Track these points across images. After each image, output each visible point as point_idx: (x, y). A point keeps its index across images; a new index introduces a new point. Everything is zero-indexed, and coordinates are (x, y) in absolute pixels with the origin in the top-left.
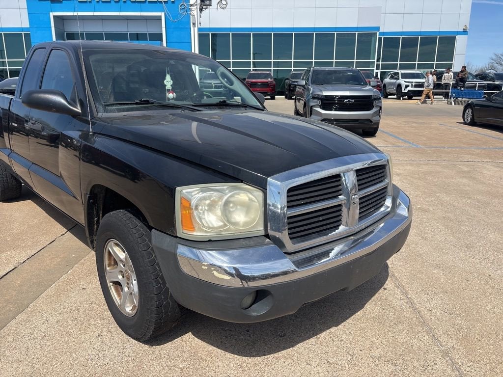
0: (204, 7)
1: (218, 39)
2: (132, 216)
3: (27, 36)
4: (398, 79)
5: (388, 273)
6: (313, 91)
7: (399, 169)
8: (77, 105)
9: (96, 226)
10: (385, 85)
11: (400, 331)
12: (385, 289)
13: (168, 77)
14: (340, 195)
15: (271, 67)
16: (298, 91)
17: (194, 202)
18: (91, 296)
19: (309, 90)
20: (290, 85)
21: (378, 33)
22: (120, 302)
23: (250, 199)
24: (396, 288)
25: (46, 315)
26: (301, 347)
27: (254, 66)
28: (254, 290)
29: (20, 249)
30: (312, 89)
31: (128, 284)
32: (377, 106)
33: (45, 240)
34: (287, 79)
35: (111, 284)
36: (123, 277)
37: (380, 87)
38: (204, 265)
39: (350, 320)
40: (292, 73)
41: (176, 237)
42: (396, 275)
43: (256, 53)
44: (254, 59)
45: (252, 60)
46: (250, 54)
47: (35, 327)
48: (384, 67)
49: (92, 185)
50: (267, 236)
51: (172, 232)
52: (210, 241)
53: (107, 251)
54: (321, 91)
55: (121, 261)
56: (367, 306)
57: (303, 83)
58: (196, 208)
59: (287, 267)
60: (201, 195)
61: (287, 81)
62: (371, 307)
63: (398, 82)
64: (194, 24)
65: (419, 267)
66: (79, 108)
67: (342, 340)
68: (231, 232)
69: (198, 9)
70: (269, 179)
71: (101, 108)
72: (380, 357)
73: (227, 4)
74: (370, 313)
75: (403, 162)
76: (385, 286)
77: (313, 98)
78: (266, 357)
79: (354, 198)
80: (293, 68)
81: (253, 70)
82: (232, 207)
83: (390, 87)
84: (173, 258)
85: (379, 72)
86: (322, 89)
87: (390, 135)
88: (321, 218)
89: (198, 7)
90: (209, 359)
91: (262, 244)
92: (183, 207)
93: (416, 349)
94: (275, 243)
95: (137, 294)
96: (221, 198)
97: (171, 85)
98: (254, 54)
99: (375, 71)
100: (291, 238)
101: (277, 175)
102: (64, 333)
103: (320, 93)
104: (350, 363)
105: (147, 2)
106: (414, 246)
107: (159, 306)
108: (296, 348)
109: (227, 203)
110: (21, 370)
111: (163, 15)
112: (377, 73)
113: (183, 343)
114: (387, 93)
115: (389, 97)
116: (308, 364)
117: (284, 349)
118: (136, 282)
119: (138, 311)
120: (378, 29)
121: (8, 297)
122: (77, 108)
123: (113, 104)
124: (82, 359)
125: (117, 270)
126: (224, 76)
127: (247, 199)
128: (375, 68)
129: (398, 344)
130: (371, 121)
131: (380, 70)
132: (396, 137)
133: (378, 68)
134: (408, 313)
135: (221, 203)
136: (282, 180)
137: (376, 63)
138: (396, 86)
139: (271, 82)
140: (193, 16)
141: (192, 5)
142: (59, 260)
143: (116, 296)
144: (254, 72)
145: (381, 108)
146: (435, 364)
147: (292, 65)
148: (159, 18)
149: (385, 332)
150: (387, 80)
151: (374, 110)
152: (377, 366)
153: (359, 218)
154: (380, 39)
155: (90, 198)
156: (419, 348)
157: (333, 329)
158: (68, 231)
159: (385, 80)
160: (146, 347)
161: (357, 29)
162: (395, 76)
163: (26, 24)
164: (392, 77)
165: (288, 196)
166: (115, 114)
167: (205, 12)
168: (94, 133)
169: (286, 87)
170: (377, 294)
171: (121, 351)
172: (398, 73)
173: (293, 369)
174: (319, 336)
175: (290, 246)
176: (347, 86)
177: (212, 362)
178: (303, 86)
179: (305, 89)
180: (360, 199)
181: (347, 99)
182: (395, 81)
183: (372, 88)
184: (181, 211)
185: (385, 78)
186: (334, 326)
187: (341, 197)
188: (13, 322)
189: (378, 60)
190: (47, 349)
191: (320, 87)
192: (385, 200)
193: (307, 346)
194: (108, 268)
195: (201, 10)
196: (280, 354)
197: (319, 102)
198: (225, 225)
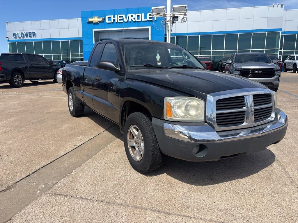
0: (174, 22)
1: (180, 40)
2: (142, 114)
3: (81, 42)
4: (294, 60)
5: (275, 159)
6: (236, 66)
7: (289, 111)
8: (118, 66)
9: (124, 121)
10: (285, 64)
11: (278, 184)
12: (272, 166)
13: (158, 55)
14: (244, 107)
15: (211, 54)
16: (227, 67)
17: (172, 104)
18: (119, 155)
19: (233, 66)
20: (222, 64)
21: (281, 32)
22: (134, 155)
23: (198, 104)
24: (279, 166)
25: (101, 160)
26: (222, 184)
27: (200, 54)
28: (199, 144)
29: (85, 136)
30: (235, 65)
31: (138, 147)
32: (277, 75)
33: (96, 133)
34: (220, 61)
35: (130, 147)
36: (136, 144)
37: (282, 65)
38: (176, 131)
39: (250, 177)
40: (223, 57)
41: (164, 120)
42: (280, 160)
43: (202, 47)
44: (200, 50)
45: (199, 51)
46: (198, 47)
47: (96, 164)
48: (284, 53)
49: (125, 101)
50: (206, 122)
51: (162, 117)
52: (179, 122)
53: (129, 131)
54: (241, 66)
55: (136, 136)
56: (260, 172)
57: (230, 62)
58: (173, 107)
59: (215, 137)
60: (175, 101)
61: (220, 62)
62: (263, 173)
63: (294, 62)
64: (168, 31)
65: (294, 158)
66: (119, 68)
67: (244, 184)
68: (188, 118)
69: (171, 23)
70: (207, 95)
71: (129, 68)
72: (265, 193)
73: (187, 19)
74: (262, 175)
75: (293, 107)
76: (272, 165)
77: (236, 70)
78: (203, 186)
79: (251, 109)
80: (224, 55)
81: (200, 56)
82: (189, 108)
83: (289, 65)
84: (162, 129)
85: (282, 56)
86: (241, 65)
87: (286, 93)
88: (233, 117)
89: (171, 22)
90: (175, 184)
91: (204, 125)
92: (167, 106)
93: (287, 192)
94: (209, 125)
95: (143, 150)
96: (184, 103)
97: (159, 59)
98: (200, 48)
99: (279, 55)
100: (218, 125)
101: (211, 94)
102: (109, 168)
103: (240, 67)
104: (248, 194)
105: (142, 22)
106: (293, 148)
107: (153, 154)
108: (219, 184)
109: (187, 106)
110: (93, 178)
111: (150, 28)
112: (280, 57)
113: (162, 177)
114: (286, 69)
115: (288, 71)
116: (225, 191)
117: (213, 184)
118: (143, 144)
119: (143, 159)
120: (281, 30)
121: (84, 153)
122: (118, 68)
123: (134, 66)
124: (118, 177)
125: (133, 140)
126: (185, 54)
127: (196, 104)
128: (279, 54)
129: (276, 189)
130: (273, 84)
131: (282, 55)
132: (290, 94)
133: (280, 53)
134: (284, 177)
135: (185, 105)
136: (213, 96)
137: (279, 50)
138: (293, 64)
139: (210, 63)
140: (168, 26)
141: (168, 21)
142: (103, 141)
143: (132, 153)
144: (200, 57)
145: (280, 76)
146: (296, 199)
147: (224, 53)
148: (148, 29)
149: (269, 184)
150: (287, 61)
151: (275, 77)
152: (263, 196)
153: (254, 120)
154: (282, 36)
155: (123, 107)
156: (288, 192)
157: (240, 180)
158: (106, 130)
159: (286, 61)
160: (145, 176)
161: (266, 30)
162: (292, 58)
163: (81, 36)
164: (290, 59)
165: (217, 104)
166: (134, 71)
167: (174, 24)
168: (126, 78)
169: (220, 66)
170: (267, 168)
171: (134, 176)
172: (294, 56)
173: (217, 192)
174: (231, 181)
175: (217, 128)
176: (258, 63)
177: (176, 185)
178: (230, 64)
179: (231, 65)
180: (255, 110)
181: (257, 71)
182: (292, 61)
183: (274, 64)
184: (167, 108)
185: (285, 60)
186: (240, 178)
187: (244, 108)
188: (87, 162)
189: (281, 49)
190: (102, 172)
191: (240, 64)
192: (271, 114)
193: (225, 185)
194: (129, 140)
195: (172, 23)
196: (211, 186)
197: (239, 73)
198: (186, 115)
